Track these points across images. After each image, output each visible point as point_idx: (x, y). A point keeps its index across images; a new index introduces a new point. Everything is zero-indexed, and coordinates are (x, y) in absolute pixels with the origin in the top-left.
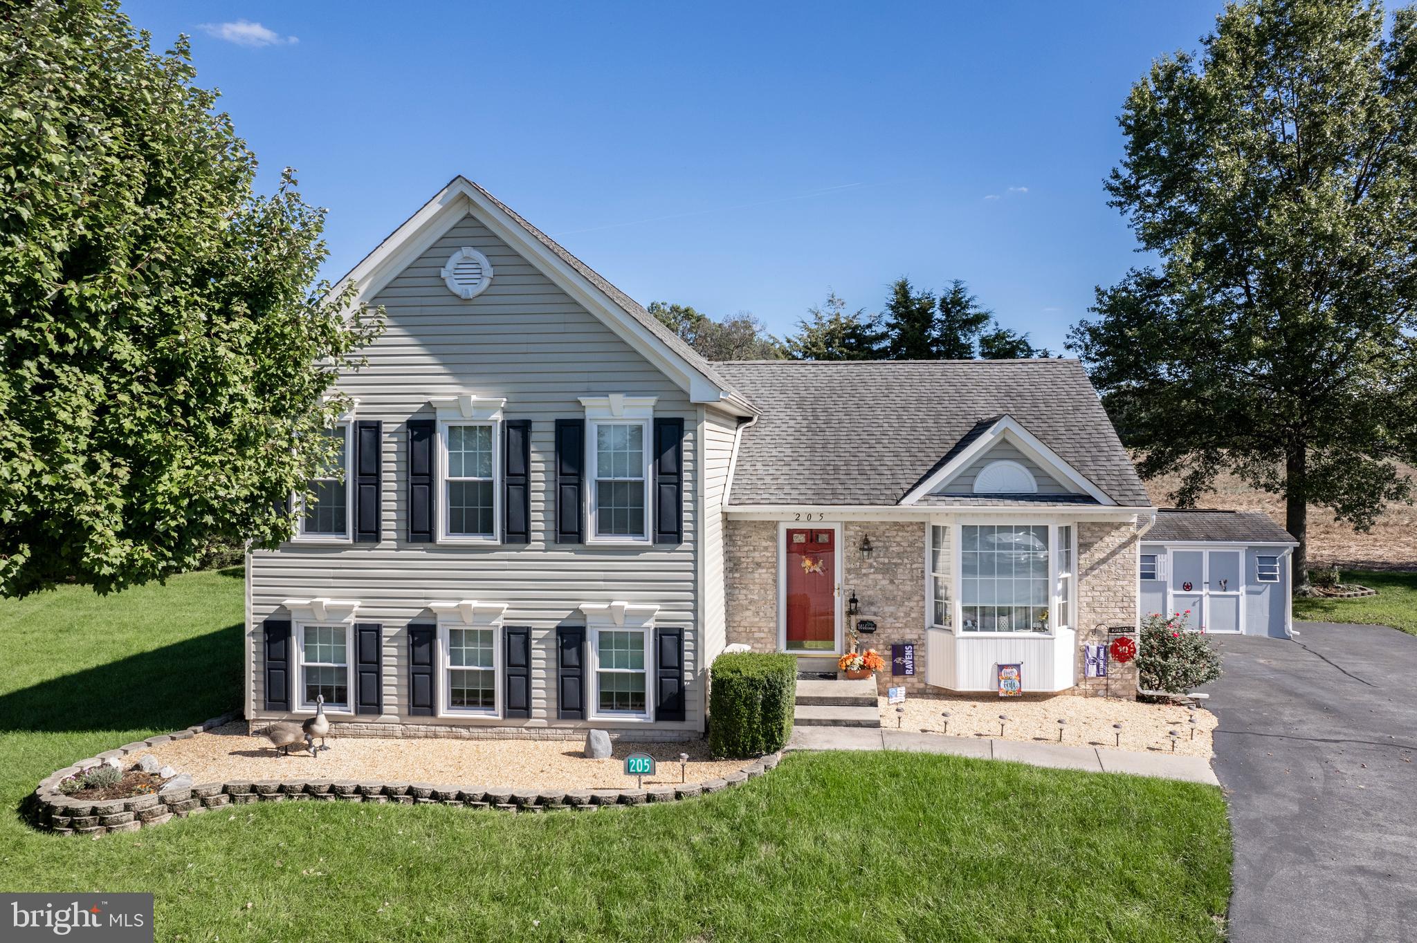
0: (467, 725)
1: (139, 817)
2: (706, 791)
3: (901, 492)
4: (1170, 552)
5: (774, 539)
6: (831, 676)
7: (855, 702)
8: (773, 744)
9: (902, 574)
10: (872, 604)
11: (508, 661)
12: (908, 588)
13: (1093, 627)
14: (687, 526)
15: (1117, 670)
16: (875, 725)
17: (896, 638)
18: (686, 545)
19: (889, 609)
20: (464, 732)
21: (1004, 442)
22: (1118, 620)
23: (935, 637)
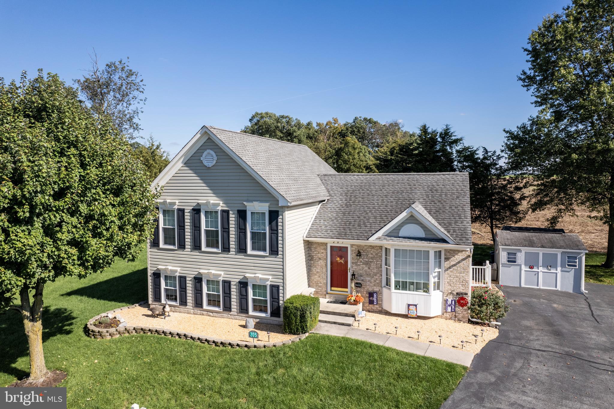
0: (212, 312)
1: (110, 335)
2: (275, 346)
3: (371, 235)
4: (523, 252)
5: (326, 249)
6: (344, 303)
7: (346, 315)
8: (304, 331)
9: (373, 266)
10: (361, 276)
11: (224, 292)
12: (375, 271)
13: (450, 292)
14: (280, 249)
15: (460, 310)
16: (349, 325)
17: (370, 289)
18: (280, 256)
19: (368, 279)
20: (211, 314)
21: (412, 216)
22: (461, 290)
23: (385, 291)
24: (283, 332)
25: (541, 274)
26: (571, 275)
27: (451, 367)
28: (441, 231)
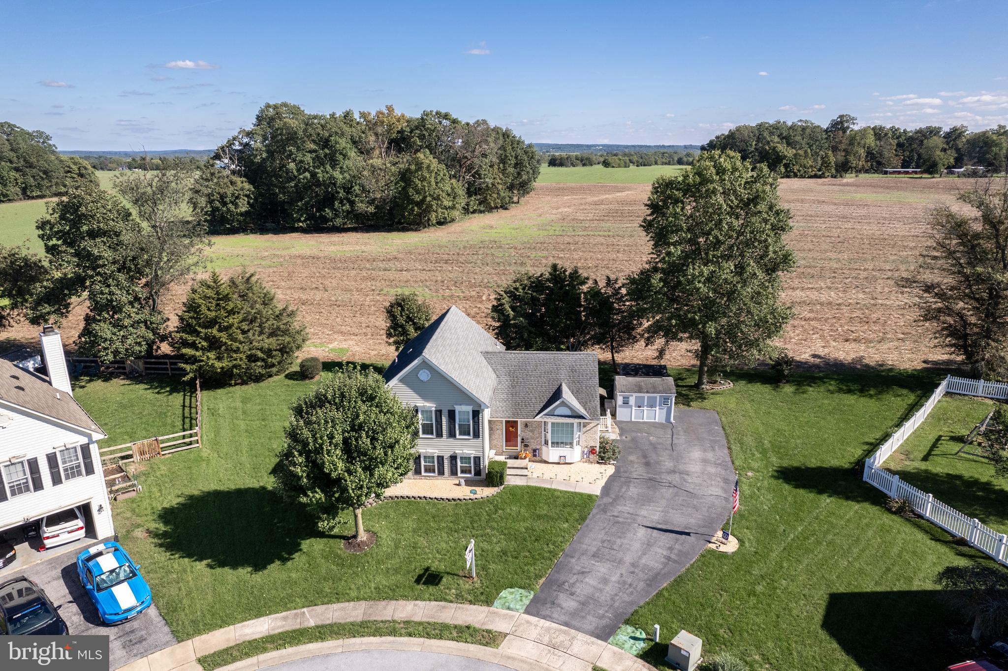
2: (488, 496)
3: (535, 415)
4: (634, 397)
5: (502, 424)
6: (516, 458)
7: (520, 468)
8: (501, 484)
9: (536, 432)
10: (528, 440)
11: (438, 463)
12: (538, 436)
13: (586, 446)
14: (481, 434)
15: (592, 456)
16: (526, 476)
17: (534, 448)
18: (480, 439)
19: (532, 441)
20: (428, 478)
21: (563, 402)
22: (593, 444)
23: (544, 448)
24: (488, 486)
25: (645, 411)
26: (665, 411)
27: (590, 496)
28: (582, 411)
